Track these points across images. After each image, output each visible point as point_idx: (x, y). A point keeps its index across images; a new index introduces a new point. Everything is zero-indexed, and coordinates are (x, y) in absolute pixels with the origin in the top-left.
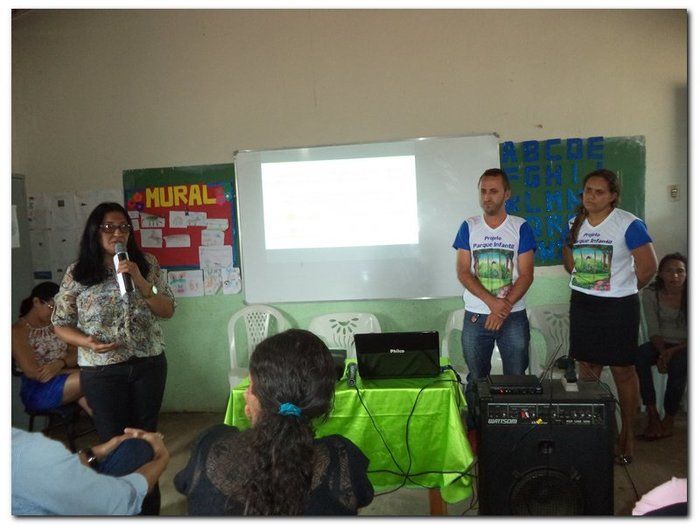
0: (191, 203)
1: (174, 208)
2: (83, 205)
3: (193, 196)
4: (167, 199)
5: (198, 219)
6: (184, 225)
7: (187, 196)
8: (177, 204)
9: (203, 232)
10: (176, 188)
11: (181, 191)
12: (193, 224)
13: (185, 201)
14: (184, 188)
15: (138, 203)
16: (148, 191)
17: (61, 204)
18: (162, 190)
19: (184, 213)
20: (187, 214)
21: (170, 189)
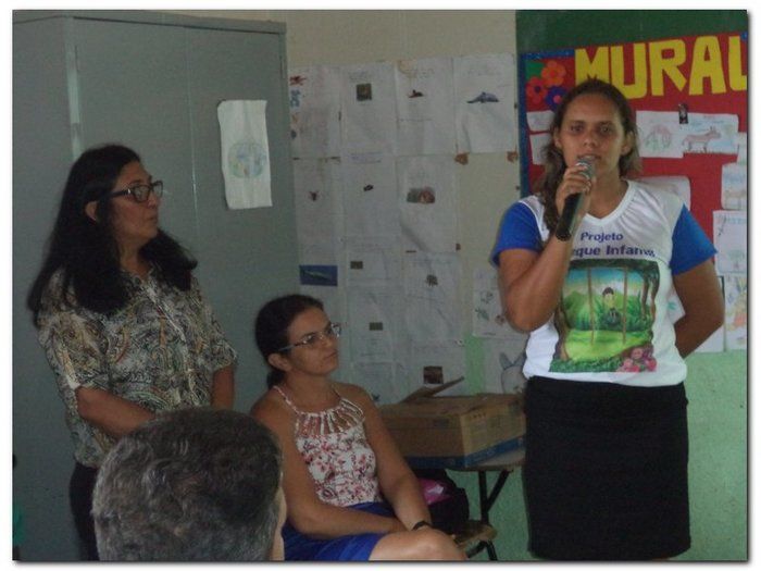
0: (696, 89)
1: (650, 103)
2: (417, 94)
3: (700, 69)
4: (629, 78)
5: (713, 134)
6: (676, 152)
7: (686, 69)
8: (658, 90)
9: (727, 170)
10: (656, 47)
11: (668, 54)
12: (698, 148)
13: (679, 81)
14: (678, 46)
15: (553, 91)
16: (581, 55)
17: (364, 93)
18: (618, 52)
19: (675, 116)
20: (683, 120)
21: (639, 49)
